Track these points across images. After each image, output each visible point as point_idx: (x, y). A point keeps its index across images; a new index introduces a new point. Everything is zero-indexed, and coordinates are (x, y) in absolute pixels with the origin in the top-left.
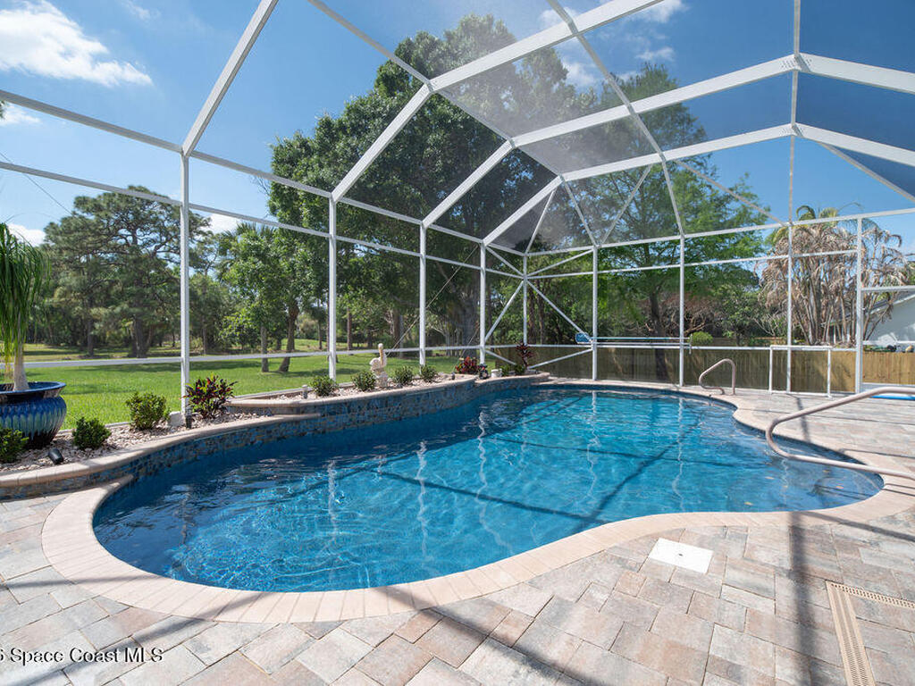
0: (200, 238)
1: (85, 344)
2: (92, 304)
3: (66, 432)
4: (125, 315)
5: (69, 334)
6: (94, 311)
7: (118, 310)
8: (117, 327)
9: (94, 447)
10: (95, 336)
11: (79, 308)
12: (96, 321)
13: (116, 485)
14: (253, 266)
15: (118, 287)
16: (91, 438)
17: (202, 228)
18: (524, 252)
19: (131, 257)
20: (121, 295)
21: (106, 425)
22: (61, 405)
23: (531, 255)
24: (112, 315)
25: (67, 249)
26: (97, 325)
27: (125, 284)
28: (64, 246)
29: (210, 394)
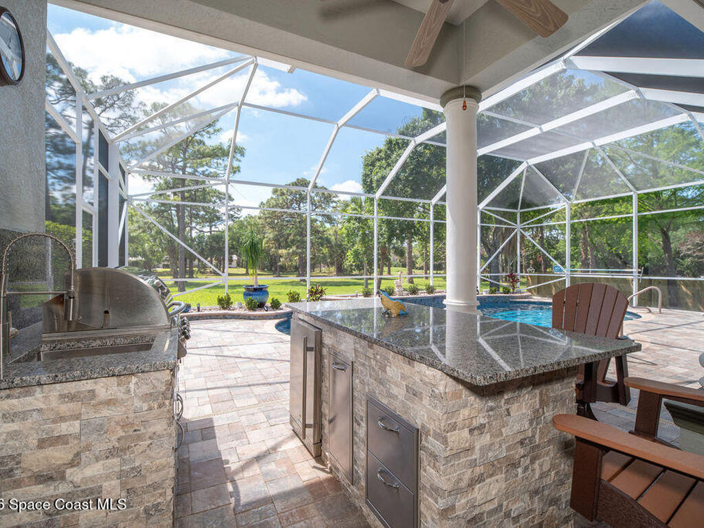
0: (334, 204)
1: (276, 270)
2: (280, 247)
3: (268, 304)
4: (294, 253)
5: (268, 264)
6: (280, 251)
7: (291, 251)
8: (291, 261)
9: (277, 309)
10: (280, 266)
11: (273, 250)
12: (281, 257)
13: (282, 320)
14: (352, 226)
15: (291, 237)
16: (276, 305)
17: (334, 199)
18: (517, 209)
19: (298, 220)
20: (293, 241)
21: (281, 302)
22: (267, 293)
23: (521, 211)
24: (288, 254)
25: (269, 217)
26: (281, 259)
27: (295, 236)
28: (267, 216)
29: (316, 293)
